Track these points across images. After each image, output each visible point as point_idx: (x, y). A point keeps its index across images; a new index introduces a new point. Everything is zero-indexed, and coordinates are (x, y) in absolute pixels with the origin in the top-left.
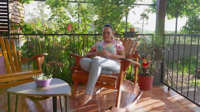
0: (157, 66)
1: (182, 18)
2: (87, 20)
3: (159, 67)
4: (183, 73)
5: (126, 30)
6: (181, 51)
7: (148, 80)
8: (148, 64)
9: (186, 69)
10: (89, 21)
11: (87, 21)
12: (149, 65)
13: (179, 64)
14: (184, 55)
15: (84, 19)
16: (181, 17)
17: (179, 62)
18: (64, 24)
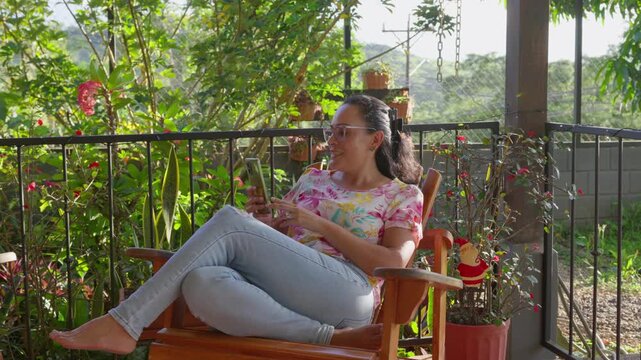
0: (526, 272)
1: (600, 19)
2: (156, 37)
3: (534, 280)
4: (619, 283)
5: (348, 81)
6: (608, 176)
7: (487, 341)
8: (483, 266)
9: (630, 263)
10: (166, 45)
11: (152, 44)
12: (489, 273)
13: (602, 242)
14: (620, 195)
15: (138, 33)
16: (599, 13)
17: (602, 229)
18: (35, 61)
